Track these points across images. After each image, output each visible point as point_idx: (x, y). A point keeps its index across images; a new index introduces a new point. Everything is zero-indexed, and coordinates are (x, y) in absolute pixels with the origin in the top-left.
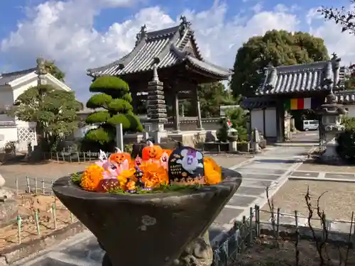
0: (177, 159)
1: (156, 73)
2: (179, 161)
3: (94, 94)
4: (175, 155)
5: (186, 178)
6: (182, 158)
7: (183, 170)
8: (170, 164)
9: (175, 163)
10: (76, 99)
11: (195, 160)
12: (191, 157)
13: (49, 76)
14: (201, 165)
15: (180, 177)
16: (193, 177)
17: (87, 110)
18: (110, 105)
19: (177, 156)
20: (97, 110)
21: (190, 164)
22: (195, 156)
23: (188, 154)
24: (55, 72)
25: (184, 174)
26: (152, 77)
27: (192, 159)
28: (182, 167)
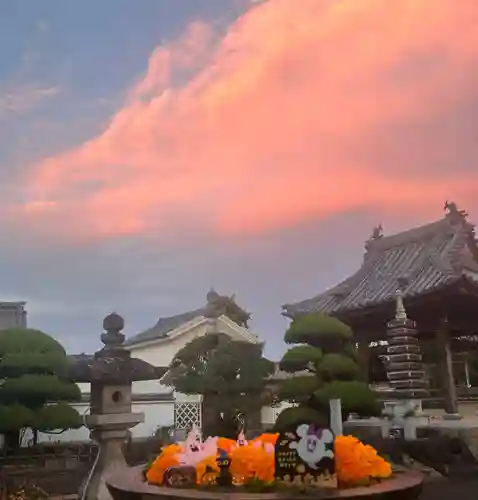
0: (291, 441)
1: (400, 305)
2: (293, 445)
3: (291, 346)
4: (286, 434)
5: (303, 475)
6: (298, 439)
7: (300, 461)
8: (278, 448)
9: (286, 448)
10: (263, 356)
11: (321, 444)
12: (314, 437)
13: (223, 319)
14: (330, 454)
15: (293, 472)
16: (315, 473)
17: (280, 375)
18: (321, 366)
19: (290, 435)
20: (298, 374)
21: (311, 451)
22: (319, 437)
23: (309, 433)
24: (234, 313)
25: (301, 469)
26: (394, 312)
27: (315, 443)
28: (297, 455)
